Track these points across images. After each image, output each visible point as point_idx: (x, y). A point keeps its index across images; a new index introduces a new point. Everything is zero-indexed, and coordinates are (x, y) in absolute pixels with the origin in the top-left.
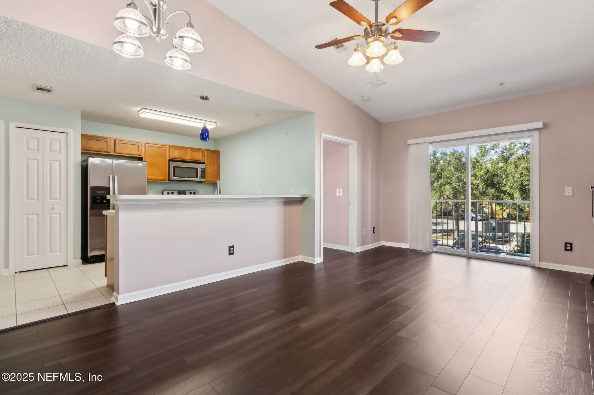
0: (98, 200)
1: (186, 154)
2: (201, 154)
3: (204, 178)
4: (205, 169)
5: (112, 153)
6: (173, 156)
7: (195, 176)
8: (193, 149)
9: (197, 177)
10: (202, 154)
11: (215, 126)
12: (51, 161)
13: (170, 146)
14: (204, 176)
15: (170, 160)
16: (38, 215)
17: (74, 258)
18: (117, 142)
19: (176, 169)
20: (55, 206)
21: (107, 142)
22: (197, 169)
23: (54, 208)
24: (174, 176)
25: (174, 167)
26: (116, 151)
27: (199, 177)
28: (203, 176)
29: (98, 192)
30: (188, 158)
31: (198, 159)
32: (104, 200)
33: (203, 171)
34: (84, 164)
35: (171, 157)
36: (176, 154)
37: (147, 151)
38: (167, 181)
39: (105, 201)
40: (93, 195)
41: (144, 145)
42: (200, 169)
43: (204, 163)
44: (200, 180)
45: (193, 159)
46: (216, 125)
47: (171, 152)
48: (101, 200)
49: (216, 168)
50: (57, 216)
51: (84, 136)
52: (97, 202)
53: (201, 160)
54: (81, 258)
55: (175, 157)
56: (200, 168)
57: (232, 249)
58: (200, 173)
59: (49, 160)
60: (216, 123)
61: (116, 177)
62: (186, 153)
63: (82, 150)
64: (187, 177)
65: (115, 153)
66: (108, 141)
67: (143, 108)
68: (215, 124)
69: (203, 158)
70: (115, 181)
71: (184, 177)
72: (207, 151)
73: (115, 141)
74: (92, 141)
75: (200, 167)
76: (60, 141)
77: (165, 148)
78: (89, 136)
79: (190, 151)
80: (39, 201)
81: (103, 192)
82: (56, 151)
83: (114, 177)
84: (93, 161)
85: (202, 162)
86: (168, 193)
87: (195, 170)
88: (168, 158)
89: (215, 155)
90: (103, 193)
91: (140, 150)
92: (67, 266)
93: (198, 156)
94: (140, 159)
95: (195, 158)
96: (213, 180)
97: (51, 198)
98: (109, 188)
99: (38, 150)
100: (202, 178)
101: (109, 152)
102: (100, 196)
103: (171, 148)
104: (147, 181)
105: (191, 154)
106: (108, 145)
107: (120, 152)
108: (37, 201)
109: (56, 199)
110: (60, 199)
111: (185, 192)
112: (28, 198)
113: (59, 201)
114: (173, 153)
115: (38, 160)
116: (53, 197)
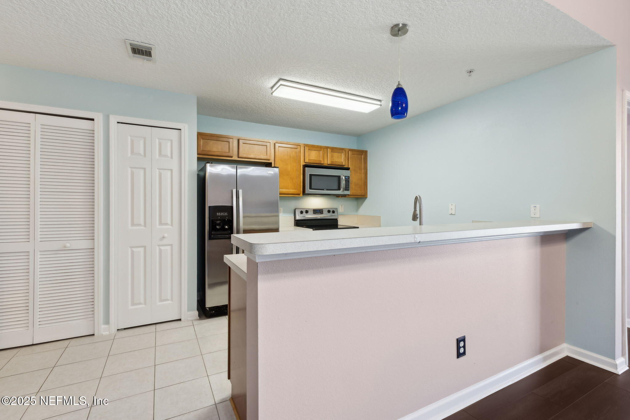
0: (218, 226)
1: (325, 157)
2: (343, 156)
3: (348, 190)
4: (349, 177)
5: (235, 158)
6: (309, 159)
7: (336, 187)
8: (333, 149)
9: (339, 189)
10: (345, 155)
11: (379, 106)
12: (161, 171)
13: (305, 145)
14: (349, 188)
15: (305, 166)
16: (145, 247)
17: (189, 310)
18: (241, 142)
19: (313, 177)
20: (166, 235)
21: (229, 142)
22: (339, 177)
23: (164, 237)
24: (311, 188)
25: (311, 175)
26: (240, 155)
27: (342, 189)
28: (347, 188)
29: (218, 214)
30: (327, 162)
31: (340, 164)
32: (226, 225)
33: (347, 180)
34: (202, 174)
35: (307, 161)
36: (313, 157)
37: (277, 154)
38: (301, 195)
39: (226, 227)
40: (212, 219)
41: (273, 145)
42: (344, 178)
43: (348, 169)
44: (343, 193)
45: (334, 163)
46: (381, 105)
47: (307, 154)
48: (221, 224)
49: (363, 176)
50: (169, 248)
51: (201, 136)
52: (217, 228)
53: (344, 164)
54: (198, 310)
55: (312, 162)
56: (344, 176)
57: (462, 344)
58: (343, 183)
59: (158, 169)
60: (380, 101)
61: (241, 192)
62: (325, 155)
63: (198, 154)
64: (327, 190)
65: (238, 158)
66: (231, 140)
67: (280, 79)
68: (379, 103)
69: (347, 161)
70: (239, 198)
71: (323, 190)
72: (351, 152)
73: (238, 141)
74: (212, 142)
75: (343, 174)
76: (172, 141)
77: (298, 150)
78: (207, 136)
79: (330, 151)
80: (146, 227)
81: (224, 214)
82: (166, 156)
83: (238, 191)
84: (212, 169)
85: (344, 167)
86: (301, 211)
87: (336, 179)
88: (302, 163)
89: (361, 157)
90: (224, 216)
91: (268, 153)
92: (180, 320)
93: (340, 159)
94: (269, 165)
95: (336, 162)
96: (359, 192)
97: (161, 223)
98: (232, 207)
99: (145, 156)
100: (346, 190)
101: (231, 157)
102: (220, 220)
103: (307, 148)
104: (280, 196)
105: (332, 157)
106: (230, 147)
107: (245, 156)
108: (143, 228)
109: (167, 224)
110: (172, 225)
111: (322, 210)
112: (133, 224)
113: (170, 227)
114: (309, 155)
115: (145, 169)
116: (163, 222)
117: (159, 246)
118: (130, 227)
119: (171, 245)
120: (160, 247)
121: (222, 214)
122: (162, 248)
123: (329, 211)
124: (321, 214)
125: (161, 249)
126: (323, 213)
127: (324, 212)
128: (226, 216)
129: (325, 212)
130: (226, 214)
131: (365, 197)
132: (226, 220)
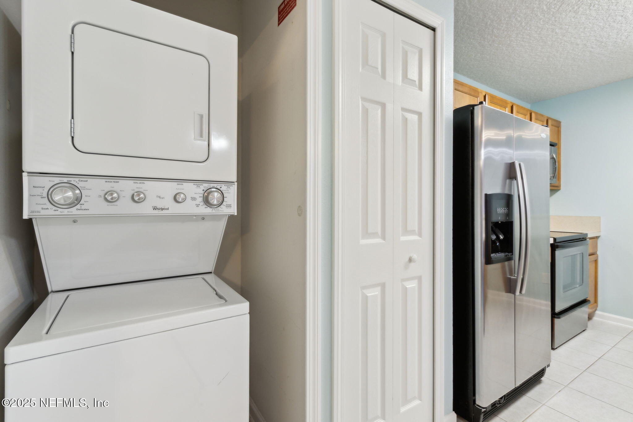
16: (383, 286)
17: (446, 412)
23: (410, 261)
50: (415, 284)
59: (402, 109)
61: (523, 167)
72: (551, 121)
76: (421, 51)
81: (505, 210)
82: (412, 82)
90: (505, 214)
99: (384, 75)
108: (381, 241)
115: (383, 106)
117: (402, 280)
119: (420, 278)
120: (403, 283)
122: (408, 285)
125: (406, 288)
131: (559, 189)
132: (500, 222)
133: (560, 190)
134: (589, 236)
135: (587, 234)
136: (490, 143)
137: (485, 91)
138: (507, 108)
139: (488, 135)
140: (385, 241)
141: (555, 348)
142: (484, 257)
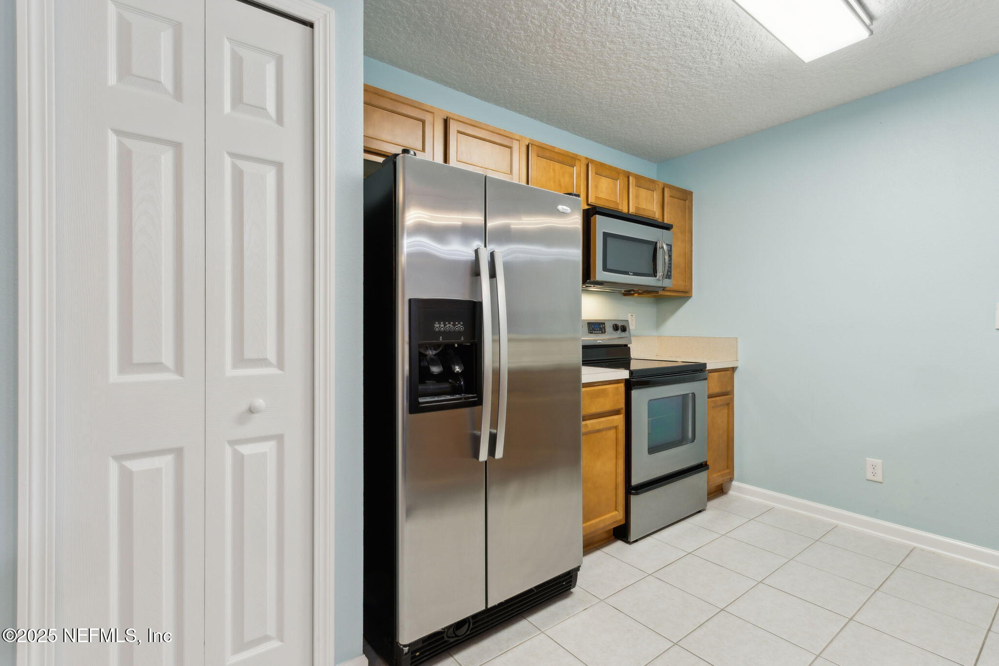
0: (434, 365)
1: (624, 196)
2: (655, 198)
6: (595, 197)
7: (650, 269)
8: (639, 180)
9: (655, 274)
12: (241, 164)
13: (590, 161)
14: (671, 272)
16: (178, 453)
18: (453, 127)
19: (609, 240)
20: (260, 402)
21: (423, 122)
22: (654, 246)
23: (251, 411)
24: (606, 267)
25: (606, 235)
27: (659, 275)
28: (668, 276)
29: (437, 325)
30: (630, 206)
31: (652, 214)
32: (458, 365)
33: (669, 253)
35: (592, 198)
36: (604, 193)
37: (533, 173)
40: (419, 342)
41: (524, 148)
42: (661, 248)
43: (668, 227)
44: (662, 287)
45: (643, 212)
47: (591, 183)
48: (444, 361)
49: (687, 247)
50: (269, 447)
52: (432, 374)
53: (657, 215)
55: (602, 202)
56: (662, 242)
58: (661, 261)
59: (228, 156)
60: (871, 18)
61: (499, 257)
62: (625, 191)
64: (635, 274)
66: (427, 117)
68: (869, 23)
69: (660, 210)
72: (668, 190)
73: (446, 122)
75: (660, 238)
76: (280, 59)
79: (633, 182)
80: (181, 374)
81: (454, 325)
85: (664, 223)
87: (649, 248)
89: (683, 205)
90: (456, 332)
91: (516, 168)
93: (651, 204)
95: (646, 209)
96: (681, 284)
97: (240, 360)
98: (479, 306)
99: (178, 94)
100: (668, 280)
103: (591, 169)
105: (637, 196)
106: (426, 136)
108: (173, 377)
109: (262, 362)
110: (281, 365)
111: (604, 323)
112: (127, 364)
113: (273, 371)
114: (596, 187)
115: (177, 147)
116: (248, 354)
117: (233, 443)
118: (114, 376)
119: (279, 438)
120: (235, 447)
121: (449, 326)
122: (246, 450)
123: (616, 328)
124: (602, 333)
125: (243, 456)
126: (605, 329)
127: (607, 330)
128: (459, 333)
129: (609, 328)
130: (459, 327)
131: (688, 295)
132: (456, 345)
133: (690, 297)
134: (709, 367)
135: (705, 365)
136: (422, 229)
137: (529, 138)
138: (575, 168)
139: (422, 217)
140: (182, 376)
141: (631, 541)
142: (407, 399)
